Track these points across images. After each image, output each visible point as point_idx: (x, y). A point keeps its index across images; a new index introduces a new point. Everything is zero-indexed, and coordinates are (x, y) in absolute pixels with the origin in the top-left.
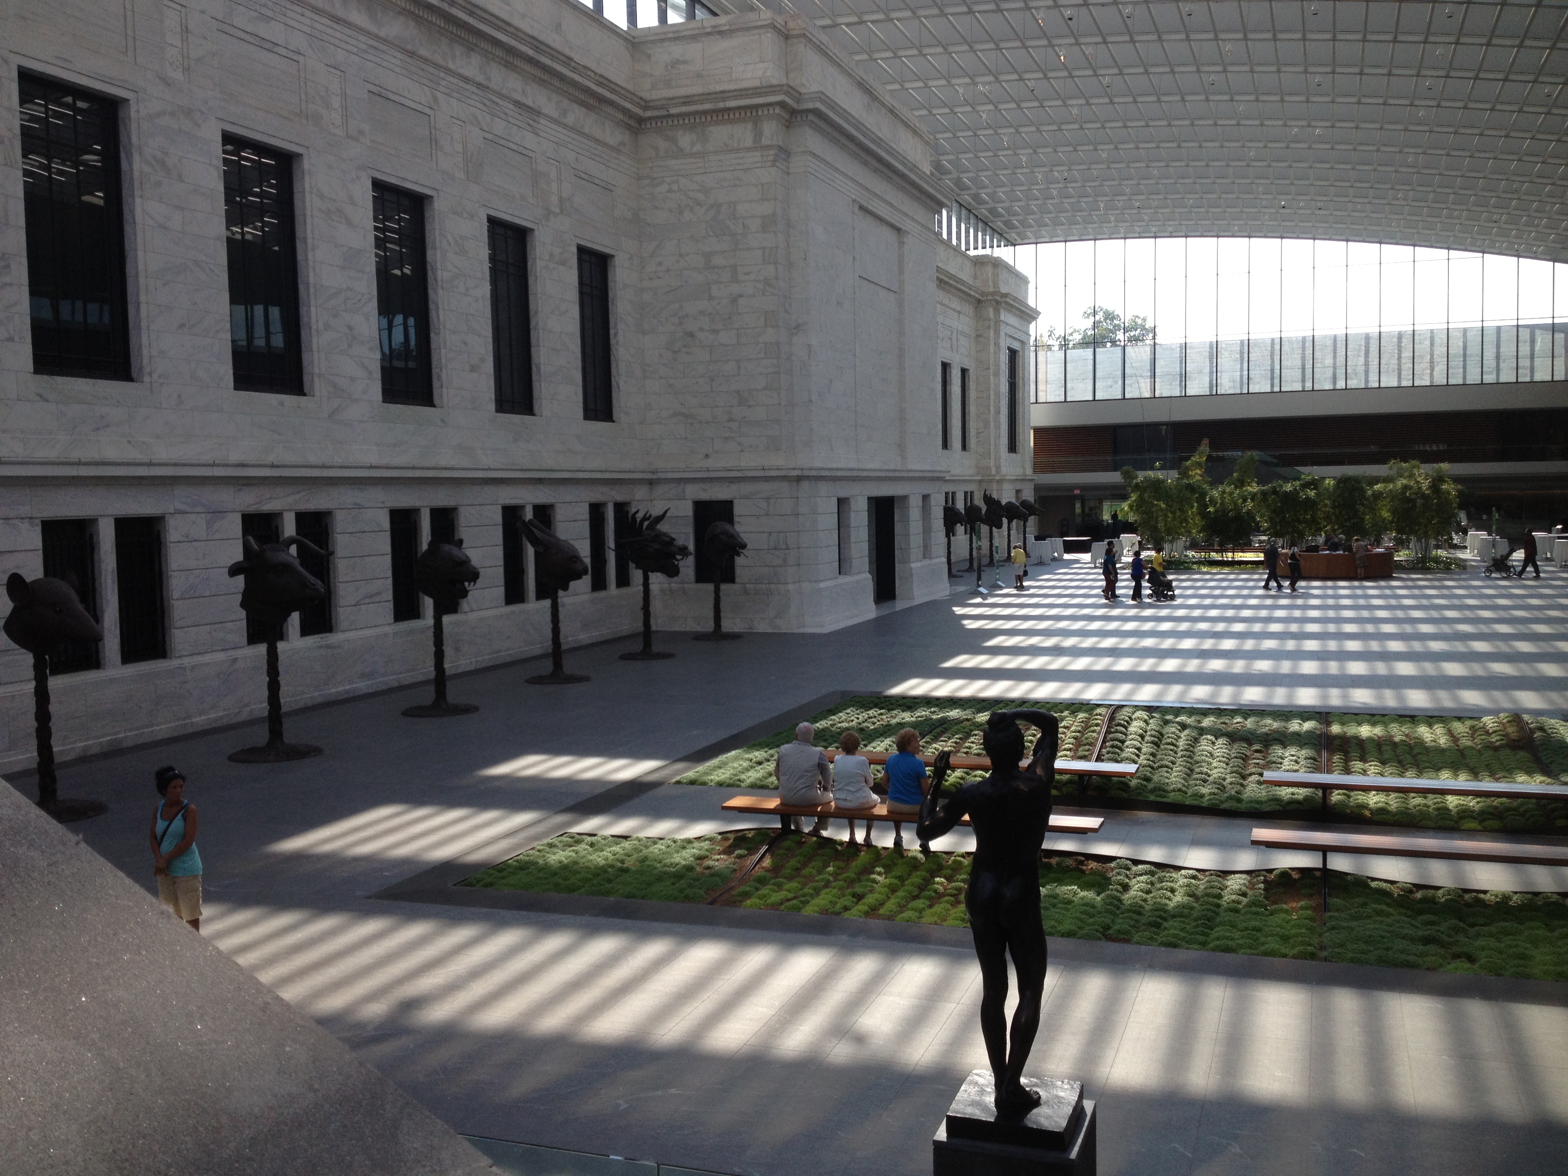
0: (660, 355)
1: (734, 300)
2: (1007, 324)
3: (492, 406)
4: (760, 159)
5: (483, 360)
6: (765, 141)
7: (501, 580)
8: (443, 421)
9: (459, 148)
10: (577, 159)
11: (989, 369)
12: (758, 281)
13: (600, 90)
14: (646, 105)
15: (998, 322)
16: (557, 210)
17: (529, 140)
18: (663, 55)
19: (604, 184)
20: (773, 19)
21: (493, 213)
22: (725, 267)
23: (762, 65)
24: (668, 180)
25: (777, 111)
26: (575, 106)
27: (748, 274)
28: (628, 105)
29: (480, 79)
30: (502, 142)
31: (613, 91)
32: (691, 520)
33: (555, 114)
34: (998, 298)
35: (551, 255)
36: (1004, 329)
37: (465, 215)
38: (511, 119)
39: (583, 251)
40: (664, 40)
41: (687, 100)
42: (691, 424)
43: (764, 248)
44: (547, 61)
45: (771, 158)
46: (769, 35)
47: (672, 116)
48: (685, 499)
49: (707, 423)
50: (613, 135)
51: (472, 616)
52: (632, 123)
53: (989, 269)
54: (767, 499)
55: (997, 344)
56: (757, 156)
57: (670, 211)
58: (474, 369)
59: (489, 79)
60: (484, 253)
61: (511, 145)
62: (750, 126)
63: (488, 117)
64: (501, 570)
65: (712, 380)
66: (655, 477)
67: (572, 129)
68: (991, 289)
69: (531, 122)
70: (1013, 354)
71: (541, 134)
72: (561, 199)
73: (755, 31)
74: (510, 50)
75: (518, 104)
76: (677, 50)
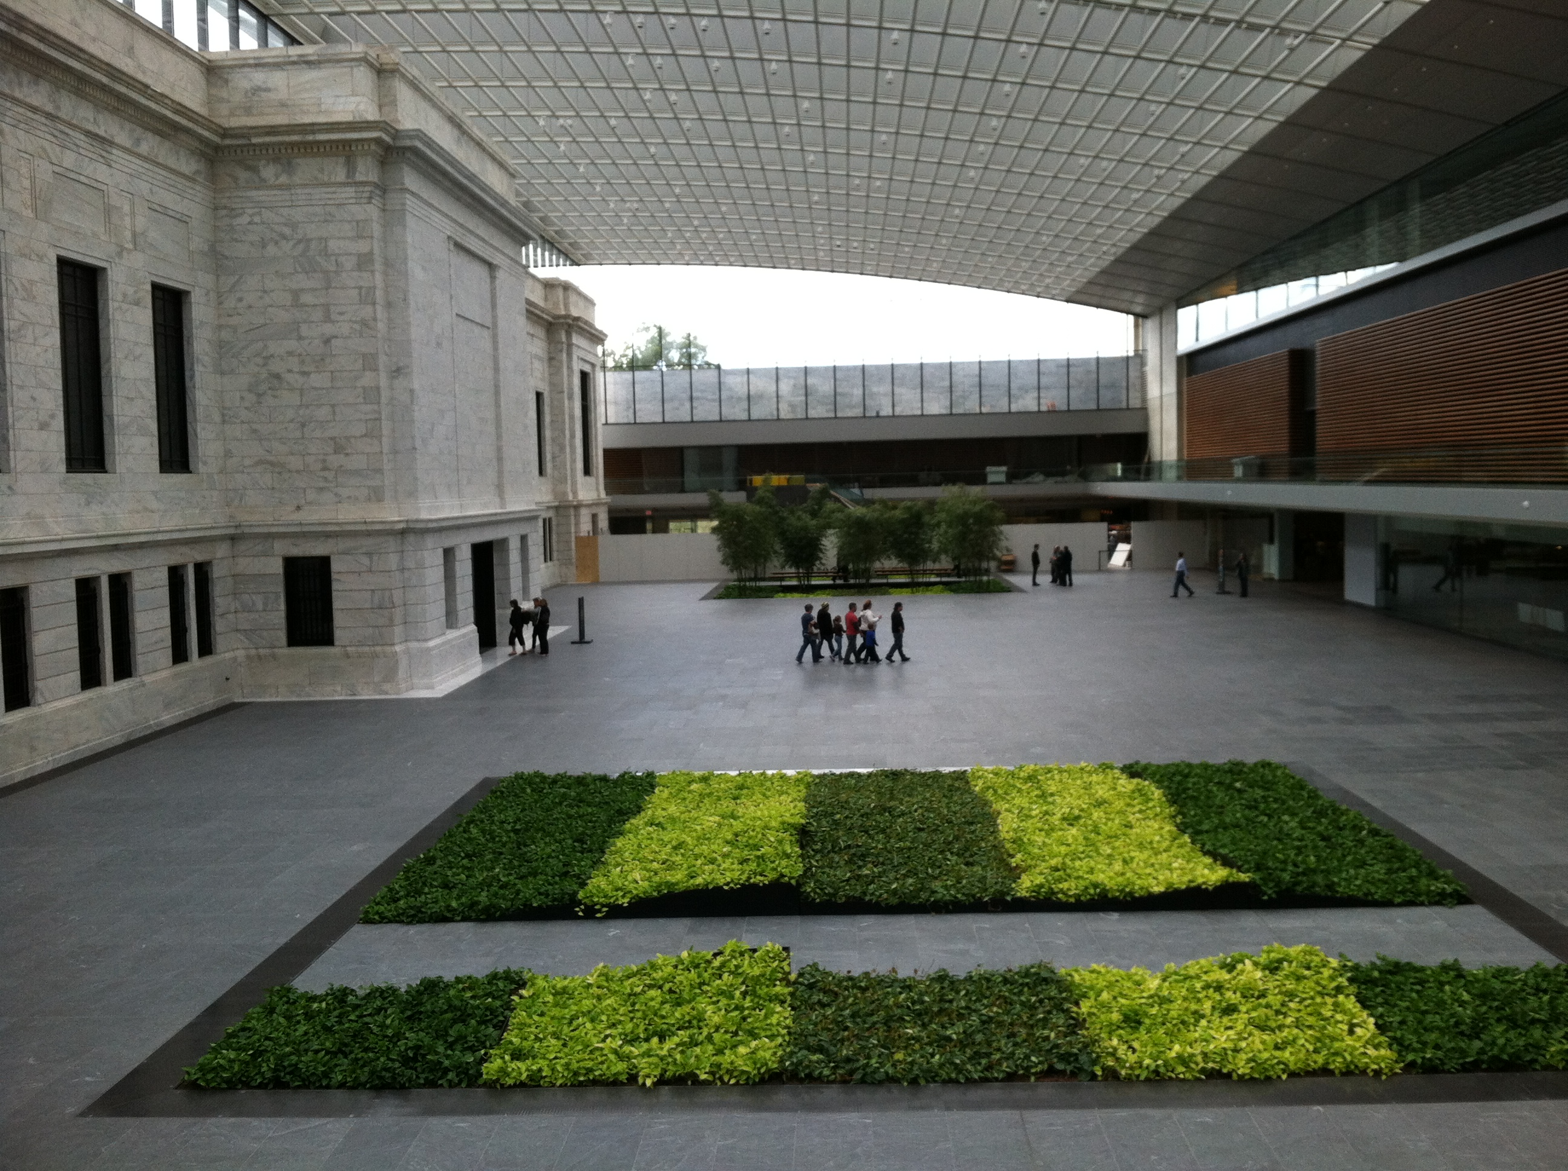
0: (242, 398)
1: (327, 341)
2: (579, 347)
3: (63, 468)
4: (353, 195)
5: (52, 416)
6: (359, 177)
7: (76, 665)
8: (10, 488)
9: (27, 183)
10: (151, 190)
11: (563, 392)
12: (356, 322)
13: (177, 118)
14: (225, 133)
15: (570, 345)
16: (130, 246)
17: (101, 173)
18: (244, 81)
19: (178, 216)
20: (366, 53)
21: (63, 253)
22: (315, 305)
23: (353, 99)
24: (250, 211)
25: (373, 147)
26: (150, 135)
27: (341, 314)
28: (206, 134)
29: (49, 108)
30: (73, 175)
31: (190, 119)
32: (281, 579)
33: (128, 144)
34: (570, 322)
35: (125, 295)
36: (576, 353)
37: (33, 257)
38: (81, 150)
39: (158, 289)
40: (243, 66)
41: (272, 130)
42: (280, 473)
43: (360, 288)
44: (123, 89)
45: (367, 195)
46: (362, 68)
47: (254, 145)
48: (273, 555)
49: (298, 472)
50: (188, 165)
51: (48, 708)
52: (209, 151)
53: (560, 292)
54: (369, 554)
55: (570, 368)
56: (350, 191)
57: (252, 244)
58: (43, 426)
59: (58, 108)
60: (54, 298)
61: (83, 179)
62: (342, 160)
63: (58, 149)
64: (76, 651)
65: (303, 425)
66: (239, 531)
67: (145, 159)
68: (563, 313)
69: (104, 154)
70: (584, 377)
71: (114, 165)
72: (134, 235)
73: (346, 64)
74: (82, 78)
75: (88, 133)
76: (259, 77)
